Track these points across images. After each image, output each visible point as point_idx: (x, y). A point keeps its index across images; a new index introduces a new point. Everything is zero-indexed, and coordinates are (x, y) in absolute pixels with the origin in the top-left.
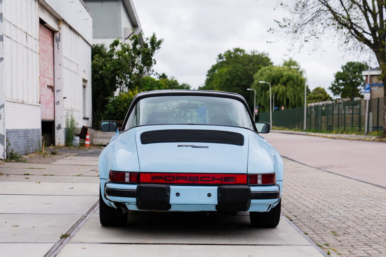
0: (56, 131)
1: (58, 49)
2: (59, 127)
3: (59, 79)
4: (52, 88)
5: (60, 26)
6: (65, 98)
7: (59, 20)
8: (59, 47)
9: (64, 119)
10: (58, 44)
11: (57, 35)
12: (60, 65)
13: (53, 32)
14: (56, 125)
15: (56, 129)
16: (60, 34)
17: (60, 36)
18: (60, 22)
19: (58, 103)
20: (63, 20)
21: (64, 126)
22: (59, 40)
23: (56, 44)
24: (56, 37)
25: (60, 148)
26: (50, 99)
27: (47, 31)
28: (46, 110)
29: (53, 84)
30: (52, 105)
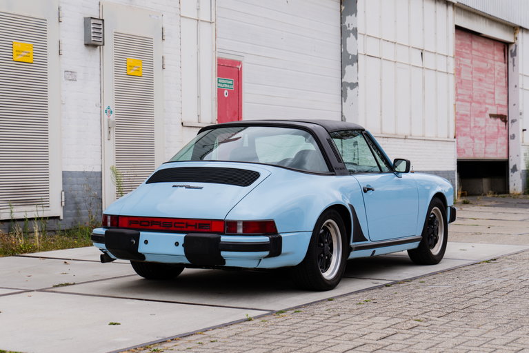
0: (511, 174)
1: (514, 65)
2: (515, 169)
3: (514, 105)
4: (504, 118)
5: (516, 36)
6: (524, 130)
7: (514, 28)
8: (515, 63)
9: (522, 157)
10: (514, 60)
11: (512, 48)
12: (516, 86)
13: (506, 45)
14: (511, 167)
15: (510, 171)
16: (516, 46)
17: (516, 49)
18: (516, 30)
19: (513, 137)
20: (521, 28)
21: (522, 167)
22: (514, 54)
23: (510, 59)
24: (511, 51)
25: (516, 196)
26: (499, 132)
27: (492, 43)
28: (486, 146)
29: (505, 113)
30: (503, 140)
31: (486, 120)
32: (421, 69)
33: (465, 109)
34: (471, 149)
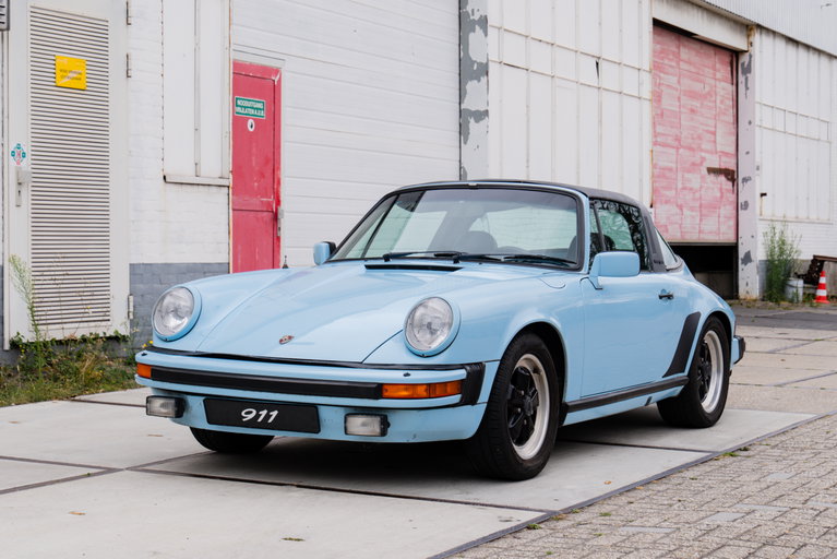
0: (741, 266)
1: (747, 88)
2: (748, 258)
3: (748, 153)
4: (731, 175)
5: (751, 39)
6: (763, 195)
7: (748, 28)
8: (749, 85)
9: (760, 239)
10: (746, 79)
11: (744, 59)
12: (750, 123)
13: (734, 55)
14: (741, 255)
15: (740, 262)
16: (751, 56)
17: (750, 62)
18: (751, 30)
19: (746, 206)
20: (759, 27)
21: (760, 255)
22: (748, 70)
23: (741, 78)
24: (743, 64)
25: (750, 304)
26: (722, 197)
27: (711, 51)
28: (701, 220)
29: (732, 166)
30: (729, 210)
31: (703, 177)
32: (596, 90)
33: (668, 159)
34: (677, 226)
